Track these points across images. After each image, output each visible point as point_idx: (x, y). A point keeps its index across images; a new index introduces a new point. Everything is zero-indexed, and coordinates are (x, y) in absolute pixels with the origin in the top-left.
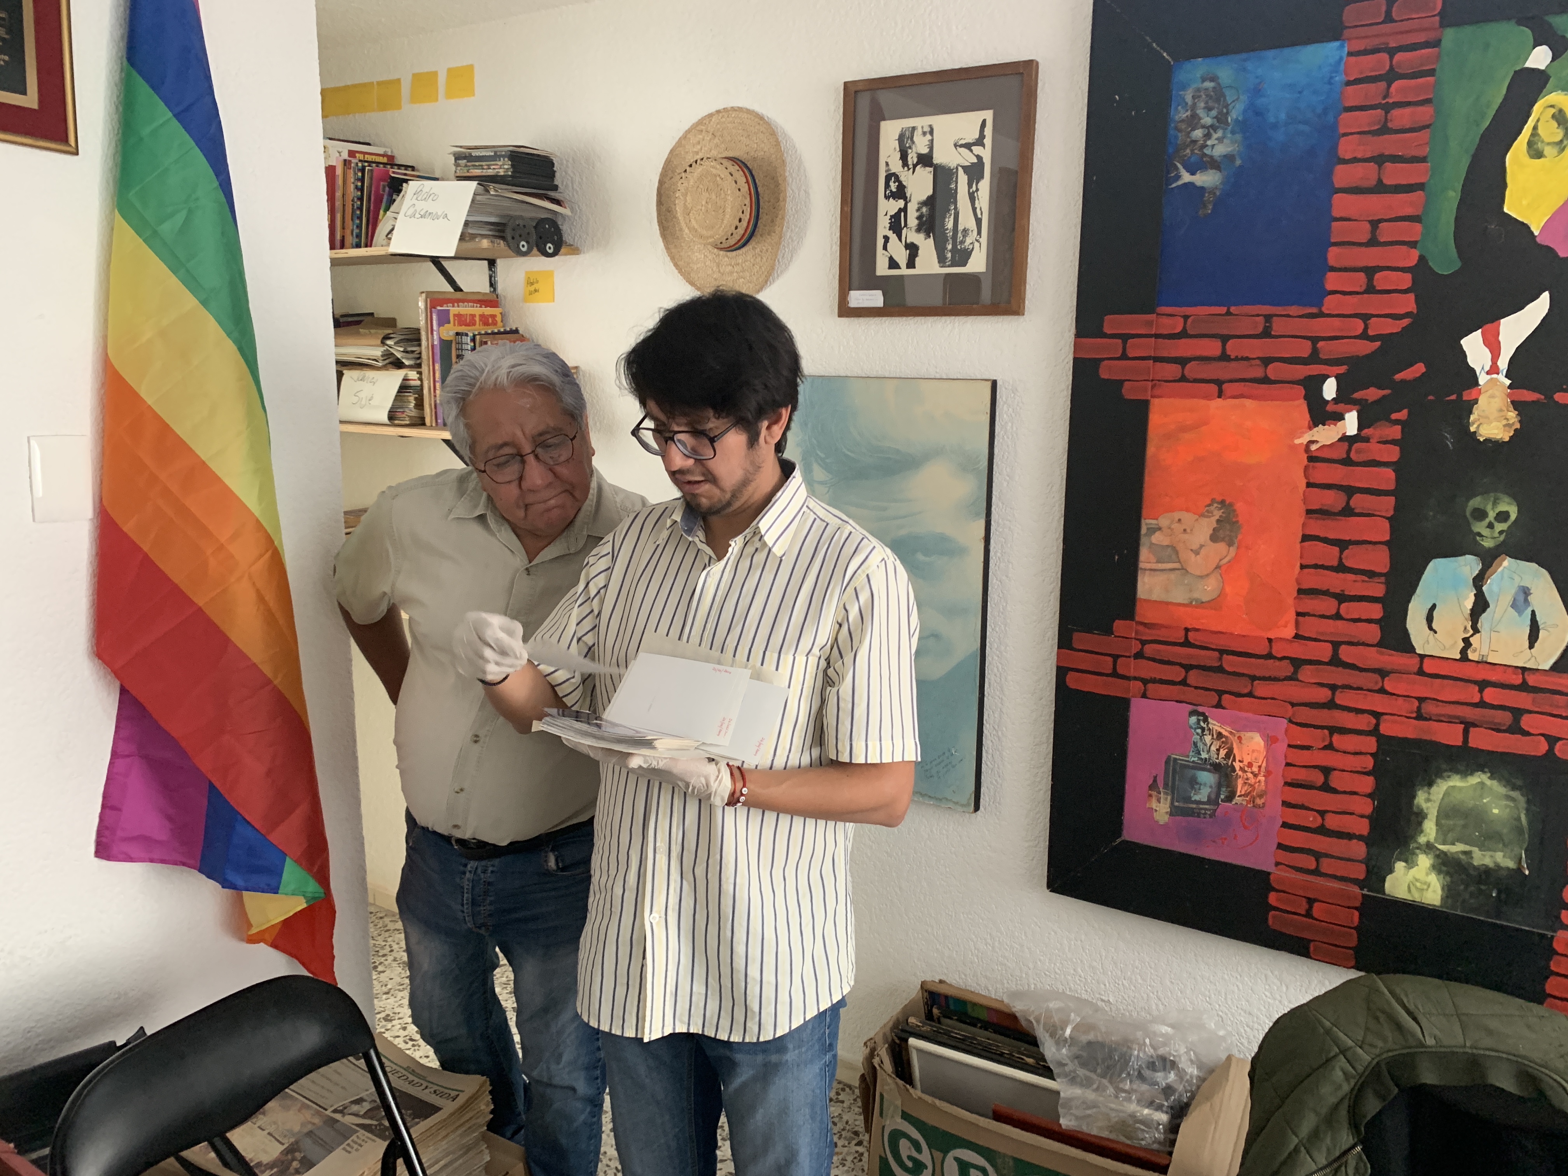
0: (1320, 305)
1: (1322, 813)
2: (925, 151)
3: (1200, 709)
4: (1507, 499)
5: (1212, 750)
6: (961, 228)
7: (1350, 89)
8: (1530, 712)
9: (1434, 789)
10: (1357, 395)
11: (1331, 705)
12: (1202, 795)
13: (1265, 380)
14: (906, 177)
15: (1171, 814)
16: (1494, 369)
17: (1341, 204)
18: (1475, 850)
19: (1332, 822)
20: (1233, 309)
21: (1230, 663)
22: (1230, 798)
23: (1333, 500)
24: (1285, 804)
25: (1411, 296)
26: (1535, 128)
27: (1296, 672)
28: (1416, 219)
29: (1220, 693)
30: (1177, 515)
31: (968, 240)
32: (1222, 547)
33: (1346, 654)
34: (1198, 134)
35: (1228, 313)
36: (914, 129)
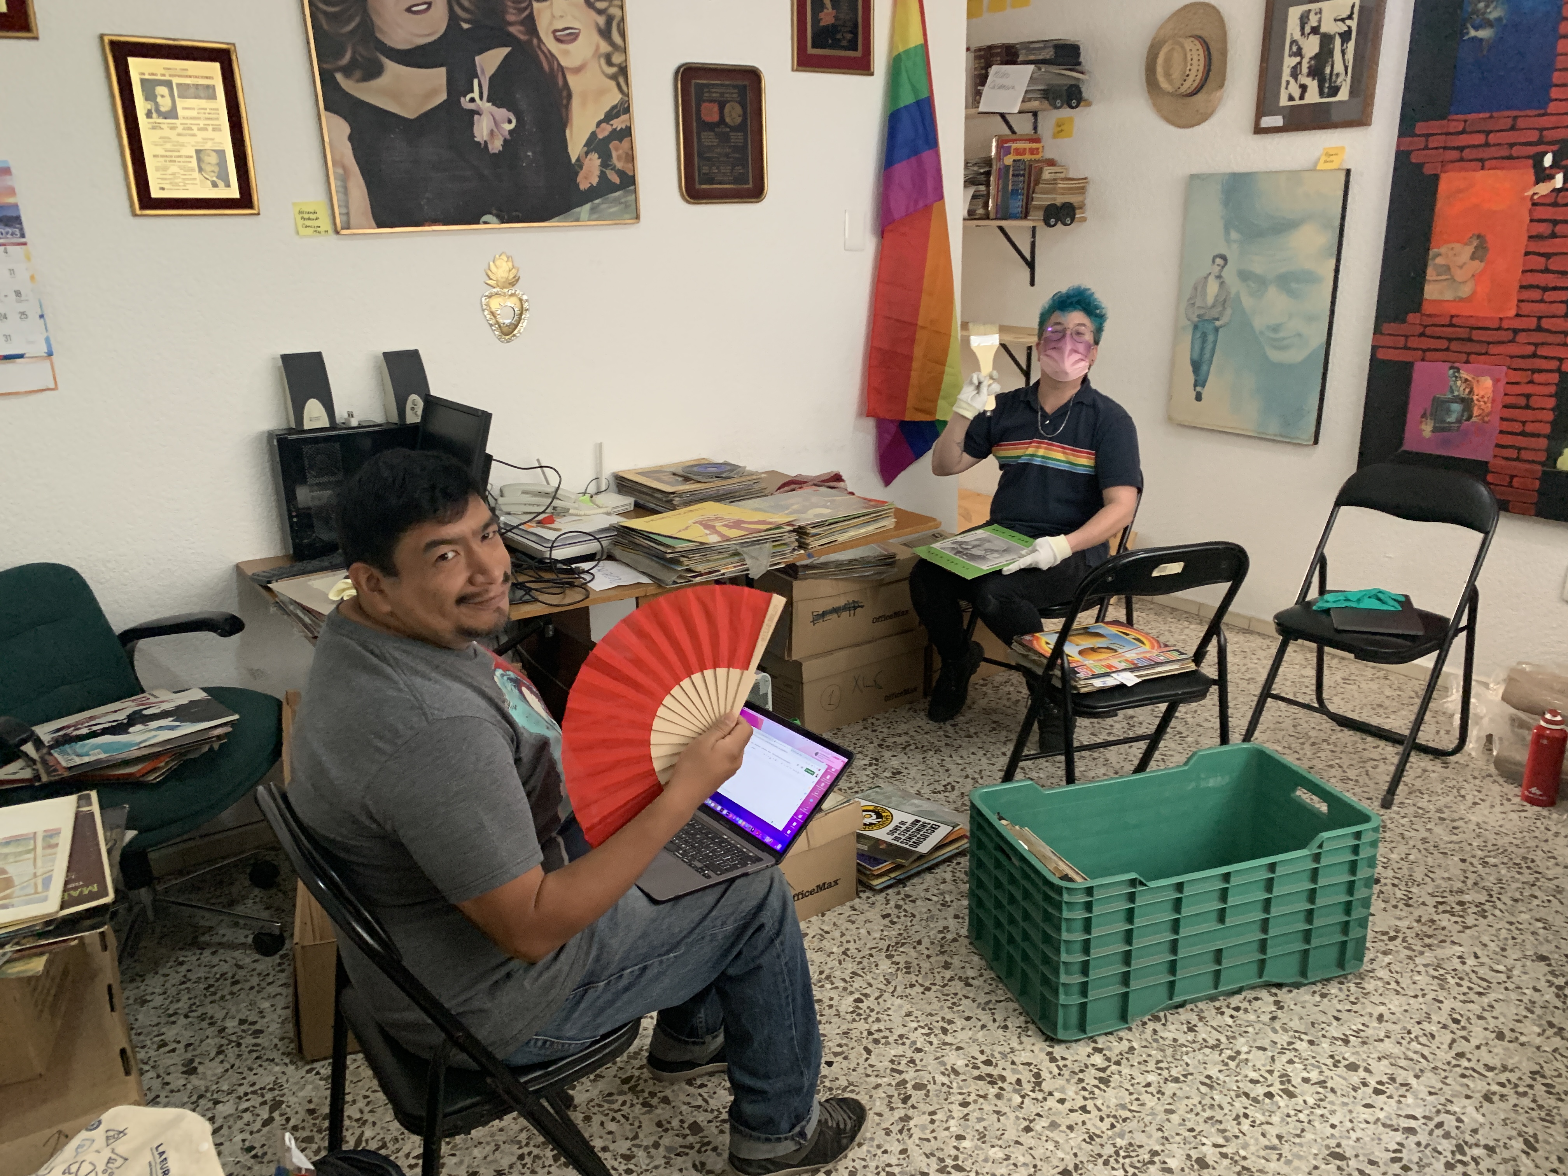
0: (1545, 108)
1: (1524, 423)
2: (1315, 24)
3: (1456, 365)
5: (1461, 389)
6: (1335, 72)
10: (1564, 163)
11: (1534, 355)
12: (1452, 418)
13: (1510, 158)
14: (1303, 42)
15: (1433, 431)
19: (1529, 428)
20: (1493, 114)
21: (1476, 335)
22: (1469, 418)
23: (1544, 229)
24: (1502, 419)
27: (1514, 337)
29: (1468, 354)
30: (1451, 245)
31: (1339, 80)
32: (1477, 262)
33: (1545, 323)
34: (1482, 5)
35: (1491, 117)
36: (1310, 11)
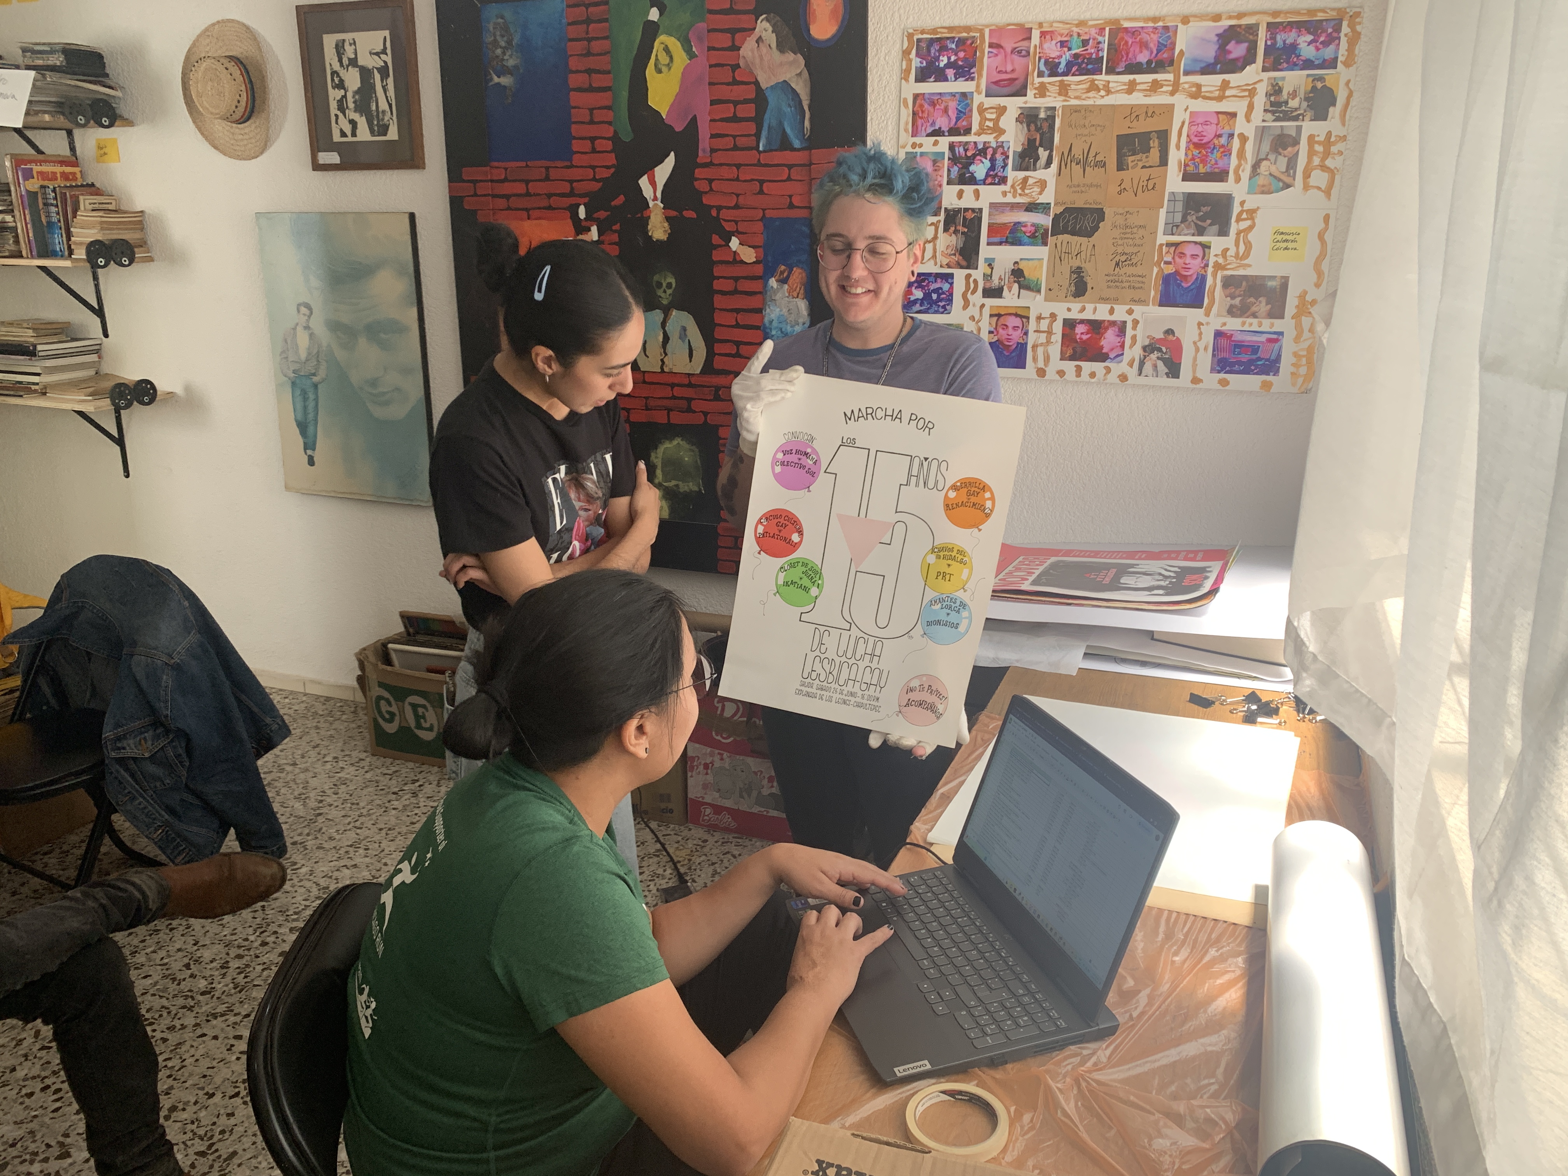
0: (571, 160)
2: (353, 56)
4: (670, 275)
6: (380, 110)
7: (569, 27)
8: (695, 399)
9: (658, 450)
10: (595, 215)
13: (550, 208)
14: (342, 73)
16: (655, 199)
17: (575, 98)
18: (680, 483)
20: (529, 163)
25: (613, 155)
26: (657, 55)
28: (609, 108)
31: (386, 118)
34: (499, 51)
35: (527, 166)
36: (344, 40)
